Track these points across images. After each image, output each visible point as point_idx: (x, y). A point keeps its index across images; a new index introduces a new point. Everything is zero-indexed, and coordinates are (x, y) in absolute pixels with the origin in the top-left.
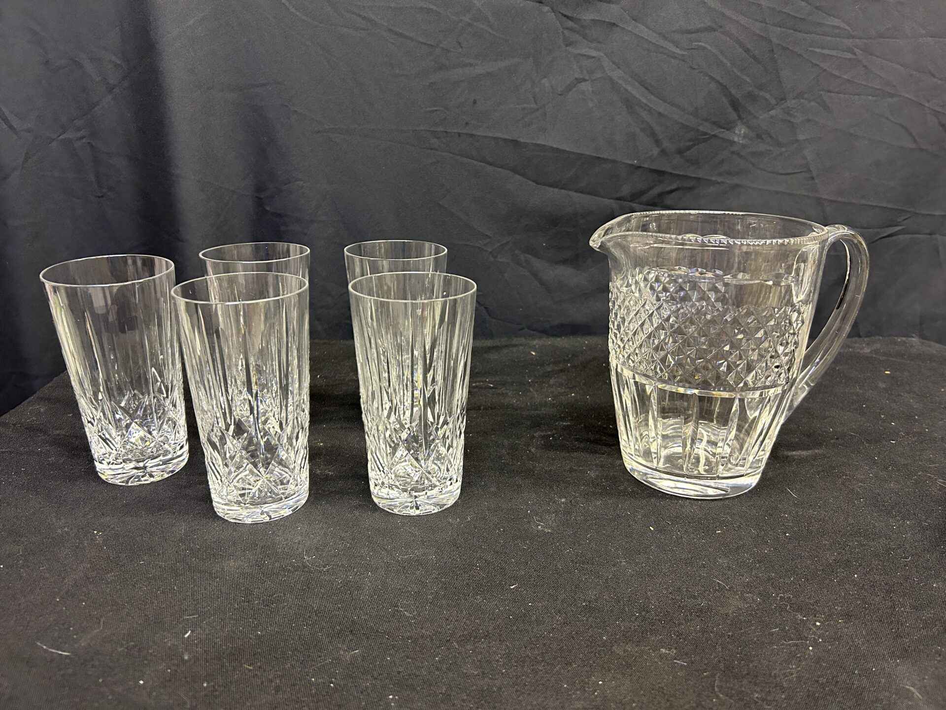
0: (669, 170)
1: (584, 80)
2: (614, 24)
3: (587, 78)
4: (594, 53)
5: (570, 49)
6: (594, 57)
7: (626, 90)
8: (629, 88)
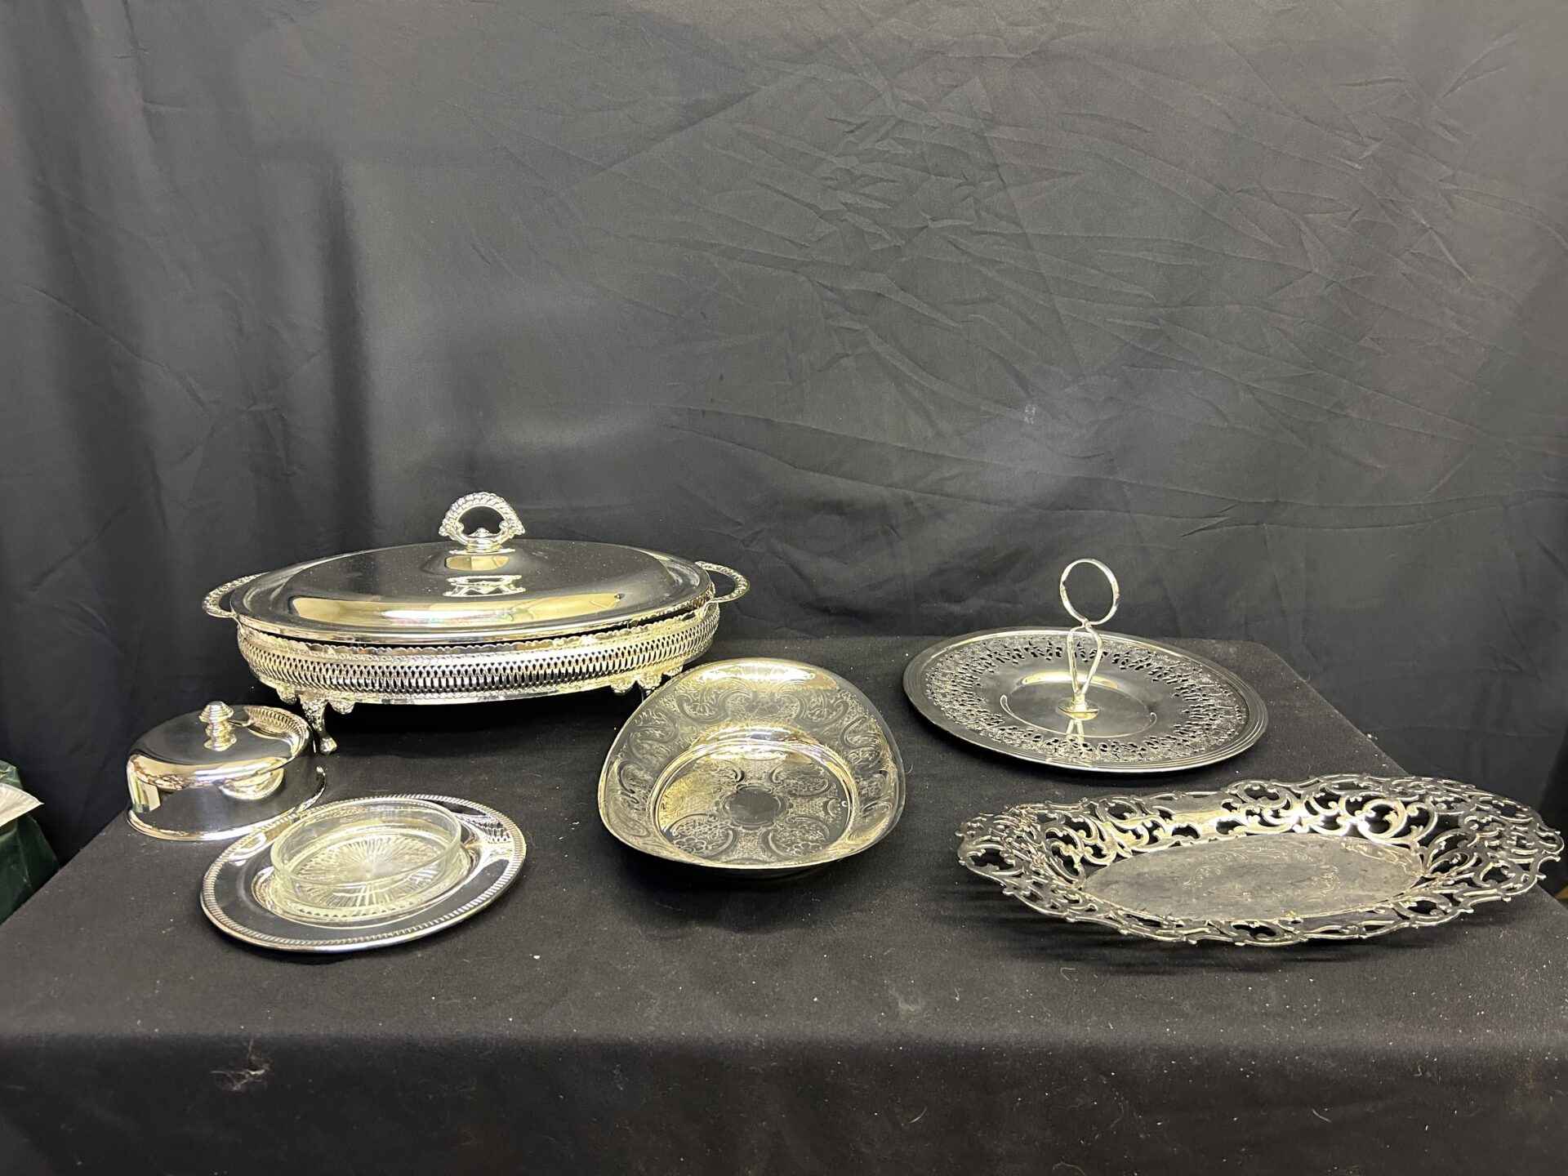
0: (947, 454)
1: (847, 355)
2: (879, 295)
3: (850, 353)
4: (858, 327)
5: (830, 321)
6: (857, 330)
7: (895, 367)
8: (898, 364)
